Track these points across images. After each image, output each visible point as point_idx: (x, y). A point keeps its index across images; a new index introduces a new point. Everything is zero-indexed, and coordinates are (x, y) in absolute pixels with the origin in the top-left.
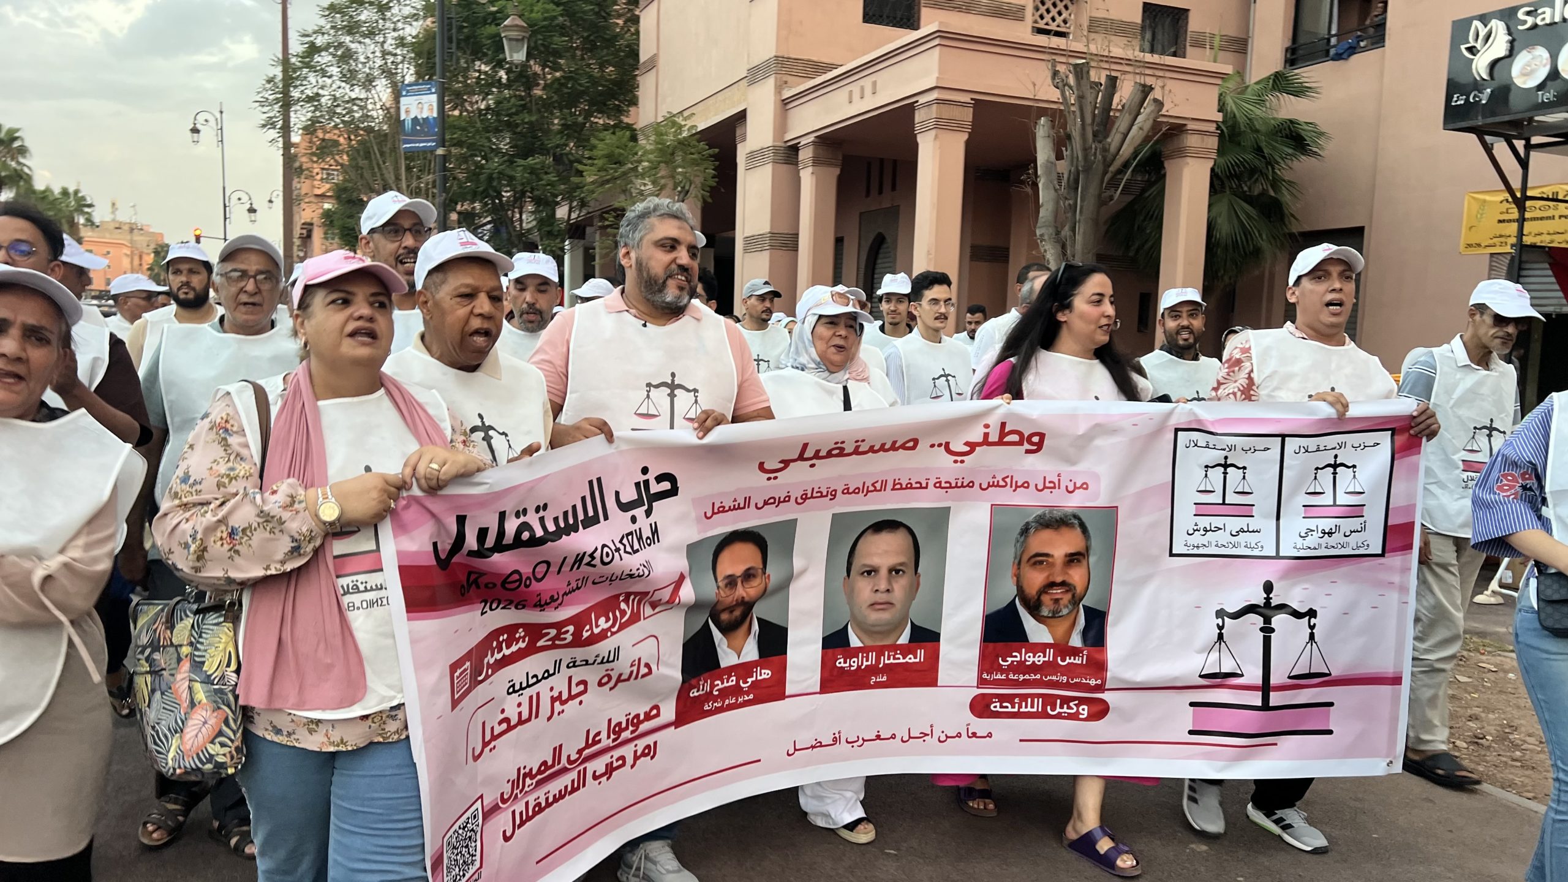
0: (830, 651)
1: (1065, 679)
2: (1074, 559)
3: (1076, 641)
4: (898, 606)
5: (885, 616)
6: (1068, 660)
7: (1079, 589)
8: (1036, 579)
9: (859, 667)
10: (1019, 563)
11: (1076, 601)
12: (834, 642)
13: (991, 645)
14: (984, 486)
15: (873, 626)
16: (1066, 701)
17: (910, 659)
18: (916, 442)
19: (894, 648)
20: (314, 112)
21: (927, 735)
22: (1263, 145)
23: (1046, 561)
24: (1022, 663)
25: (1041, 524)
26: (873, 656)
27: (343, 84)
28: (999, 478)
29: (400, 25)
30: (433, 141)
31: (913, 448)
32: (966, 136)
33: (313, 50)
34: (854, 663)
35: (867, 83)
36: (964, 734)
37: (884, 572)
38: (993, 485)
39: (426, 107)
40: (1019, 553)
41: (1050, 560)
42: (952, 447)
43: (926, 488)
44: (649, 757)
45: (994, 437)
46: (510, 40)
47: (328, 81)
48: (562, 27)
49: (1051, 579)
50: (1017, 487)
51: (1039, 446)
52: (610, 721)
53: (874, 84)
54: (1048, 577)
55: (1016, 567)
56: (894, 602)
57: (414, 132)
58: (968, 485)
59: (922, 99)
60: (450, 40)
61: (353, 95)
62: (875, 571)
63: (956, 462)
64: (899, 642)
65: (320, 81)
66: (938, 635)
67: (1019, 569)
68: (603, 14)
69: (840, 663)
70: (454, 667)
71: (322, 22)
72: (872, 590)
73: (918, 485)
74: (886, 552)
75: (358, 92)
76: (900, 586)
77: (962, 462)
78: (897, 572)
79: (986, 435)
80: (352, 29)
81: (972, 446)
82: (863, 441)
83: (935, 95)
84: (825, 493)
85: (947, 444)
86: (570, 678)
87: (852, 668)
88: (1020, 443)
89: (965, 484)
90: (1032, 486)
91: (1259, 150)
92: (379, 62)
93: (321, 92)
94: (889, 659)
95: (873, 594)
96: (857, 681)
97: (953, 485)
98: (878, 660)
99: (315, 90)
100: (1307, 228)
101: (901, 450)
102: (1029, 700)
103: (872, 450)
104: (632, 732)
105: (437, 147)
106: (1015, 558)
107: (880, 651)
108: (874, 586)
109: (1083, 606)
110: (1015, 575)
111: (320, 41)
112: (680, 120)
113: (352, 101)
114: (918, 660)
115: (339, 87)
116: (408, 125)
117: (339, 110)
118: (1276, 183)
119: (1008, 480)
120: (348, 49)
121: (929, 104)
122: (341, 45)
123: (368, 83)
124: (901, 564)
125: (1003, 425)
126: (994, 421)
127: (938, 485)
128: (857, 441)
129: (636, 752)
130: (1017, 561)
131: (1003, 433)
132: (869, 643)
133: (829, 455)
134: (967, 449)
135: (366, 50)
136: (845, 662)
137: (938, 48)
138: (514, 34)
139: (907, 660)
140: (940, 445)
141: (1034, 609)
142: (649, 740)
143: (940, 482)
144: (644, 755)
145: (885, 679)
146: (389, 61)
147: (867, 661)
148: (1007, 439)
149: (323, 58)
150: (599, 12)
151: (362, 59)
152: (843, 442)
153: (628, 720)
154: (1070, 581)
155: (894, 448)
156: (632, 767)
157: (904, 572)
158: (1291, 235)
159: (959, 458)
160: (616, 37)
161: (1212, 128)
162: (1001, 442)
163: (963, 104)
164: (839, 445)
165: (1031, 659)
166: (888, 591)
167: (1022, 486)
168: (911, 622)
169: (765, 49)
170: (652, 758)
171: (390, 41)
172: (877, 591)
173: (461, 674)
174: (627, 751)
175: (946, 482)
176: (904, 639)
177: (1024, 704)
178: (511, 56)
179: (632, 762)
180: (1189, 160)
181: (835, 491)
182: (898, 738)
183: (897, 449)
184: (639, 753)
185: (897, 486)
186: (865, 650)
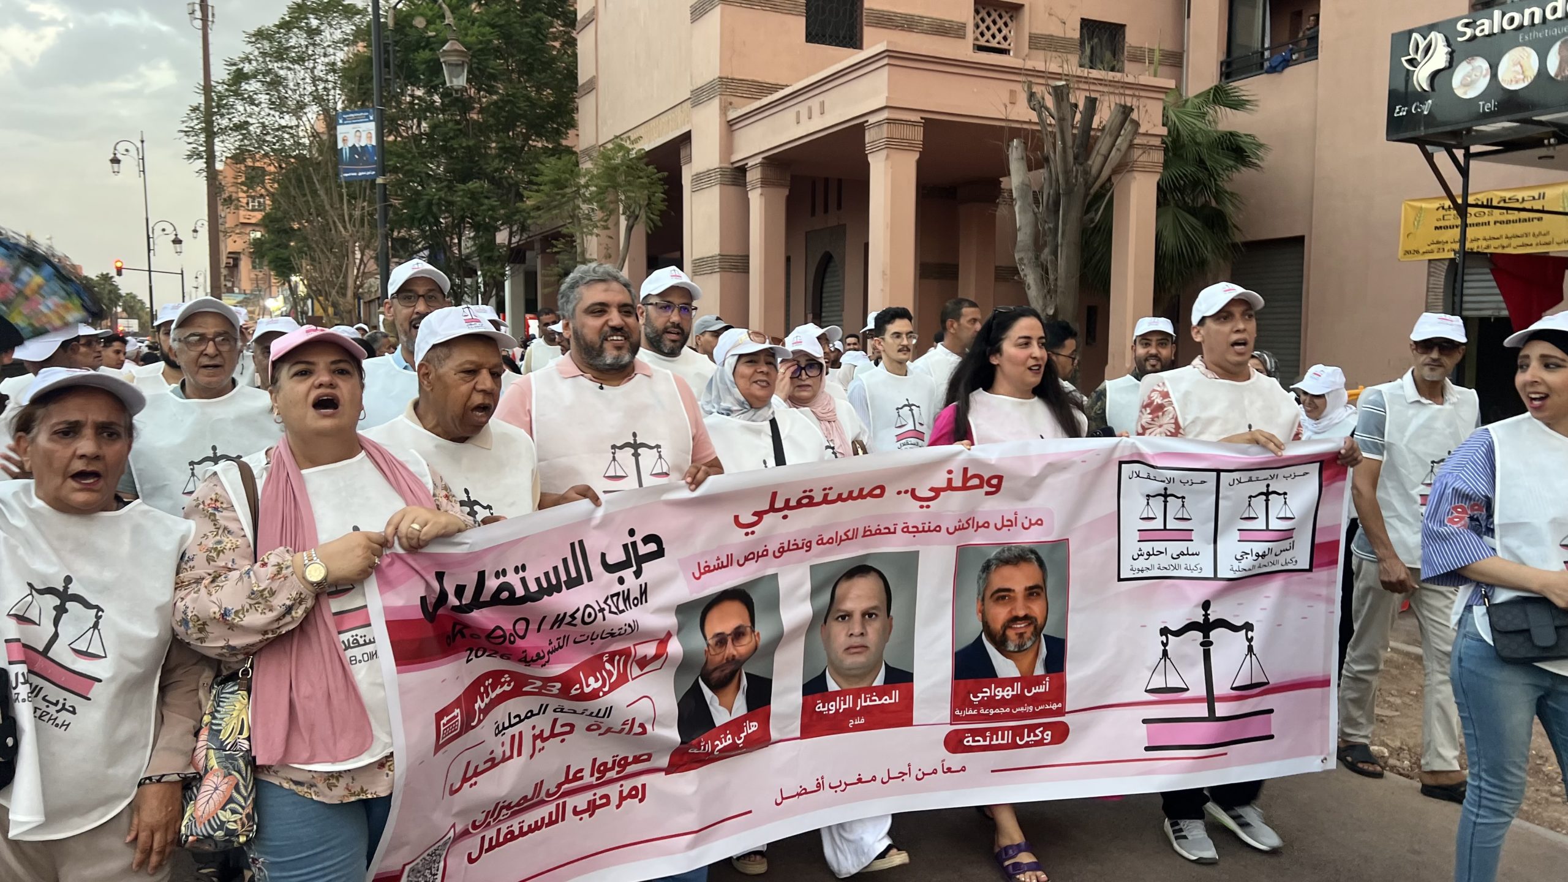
0: (809, 697)
1: (1031, 708)
2: (1034, 592)
3: (1039, 670)
4: (873, 648)
5: (860, 659)
6: (1034, 691)
7: (1040, 621)
8: (1000, 614)
9: (837, 711)
10: (983, 600)
11: (1037, 632)
12: (814, 687)
13: (962, 682)
14: (951, 530)
15: (850, 669)
16: (1032, 728)
17: (886, 700)
18: (882, 488)
19: (870, 690)
20: (242, 140)
21: (905, 774)
22: (1205, 157)
23: (1009, 596)
24: (992, 698)
25: (1001, 561)
26: (850, 699)
27: (272, 112)
28: (964, 521)
29: (331, 51)
30: (372, 170)
31: (881, 495)
32: (917, 156)
33: (240, 77)
34: (832, 707)
35: (815, 103)
36: (940, 770)
37: (857, 616)
38: (960, 529)
39: (364, 135)
40: (982, 589)
41: (1012, 594)
42: (918, 494)
43: (894, 533)
44: (637, 800)
45: (957, 482)
46: (449, 65)
47: (257, 109)
48: (497, 49)
49: (1014, 614)
50: (978, 527)
51: (998, 487)
52: (595, 760)
53: (822, 104)
54: (1010, 612)
55: (980, 603)
56: (868, 645)
57: (352, 161)
58: (935, 530)
59: (872, 119)
60: (387, 65)
61: (283, 123)
62: (848, 616)
63: (922, 507)
64: (874, 684)
65: (248, 108)
66: (912, 675)
67: (983, 605)
68: (541, 37)
69: (820, 707)
70: (439, 716)
71: (249, 49)
72: (846, 635)
73: (887, 531)
74: (859, 597)
75: (288, 120)
76: (873, 629)
77: (928, 507)
78: (870, 615)
79: (950, 480)
80: (280, 54)
81: (937, 491)
82: (831, 488)
83: (885, 115)
84: (800, 546)
85: (913, 490)
86: (555, 721)
87: (831, 712)
88: (980, 486)
89: (932, 529)
90: (992, 526)
91: (1201, 162)
92: (310, 88)
93: (249, 119)
94: (865, 701)
95: (848, 638)
96: (837, 725)
97: (921, 529)
98: (855, 703)
99: (243, 119)
100: (1250, 238)
101: (868, 498)
102: (1000, 733)
103: (840, 498)
104: (618, 773)
105: (377, 175)
106: (979, 595)
107: (857, 694)
108: (849, 630)
109: (1044, 635)
110: (980, 612)
111: (247, 68)
112: (628, 144)
113: (282, 128)
114: (893, 701)
115: (269, 115)
116: (346, 153)
117: (268, 138)
118: (1218, 194)
119: (971, 522)
120: (277, 76)
121: (879, 124)
122: (269, 72)
123: (300, 108)
124: (874, 608)
125: (965, 470)
126: (956, 466)
127: (905, 530)
128: (825, 489)
129: (621, 792)
130: (980, 598)
131: (966, 479)
132: (846, 686)
133: (799, 505)
134: (932, 494)
135: (296, 77)
136: (824, 707)
137: (887, 68)
138: (453, 59)
139: (883, 701)
140: (906, 492)
141: (1001, 645)
142: (638, 782)
143: (908, 527)
144: (630, 796)
145: (863, 721)
146: (320, 87)
147: (845, 704)
148: (970, 484)
149: (252, 86)
150: (536, 35)
151: (291, 85)
152: (811, 491)
153: (614, 761)
154: (1033, 615)
155: (861, 496)
156: (618, 807)
157: (876, 615)
158: (1235, 245)
159: (925, 504)
160: (554, 59)
161: (1157, 142)
162: (964, 488)
163: (913, 124)
164: (808, 494)
165: (1000, 693)
166: (862, 634)
167: (983, 526)
168: (886, 664)
169: (709, 70)
170: (641, 801)
171: (320, 67)
172: (851, 635)
173: (448, 721)
174: (613, 791)
175: (913, 527)
176: (879, 681)
177: (995, 737)
178: (451, 82)
179: (617, 803)
180: (1136, 174)
181: (810, 542)
182: (879, 780)
183: (864, 497)
184: (625, 794)
185: (868, 533)
186: (842, 693)
